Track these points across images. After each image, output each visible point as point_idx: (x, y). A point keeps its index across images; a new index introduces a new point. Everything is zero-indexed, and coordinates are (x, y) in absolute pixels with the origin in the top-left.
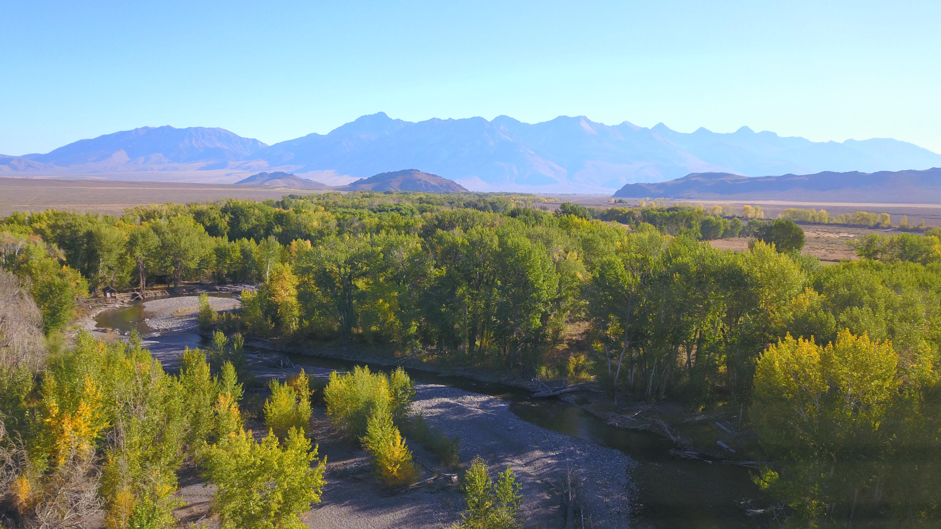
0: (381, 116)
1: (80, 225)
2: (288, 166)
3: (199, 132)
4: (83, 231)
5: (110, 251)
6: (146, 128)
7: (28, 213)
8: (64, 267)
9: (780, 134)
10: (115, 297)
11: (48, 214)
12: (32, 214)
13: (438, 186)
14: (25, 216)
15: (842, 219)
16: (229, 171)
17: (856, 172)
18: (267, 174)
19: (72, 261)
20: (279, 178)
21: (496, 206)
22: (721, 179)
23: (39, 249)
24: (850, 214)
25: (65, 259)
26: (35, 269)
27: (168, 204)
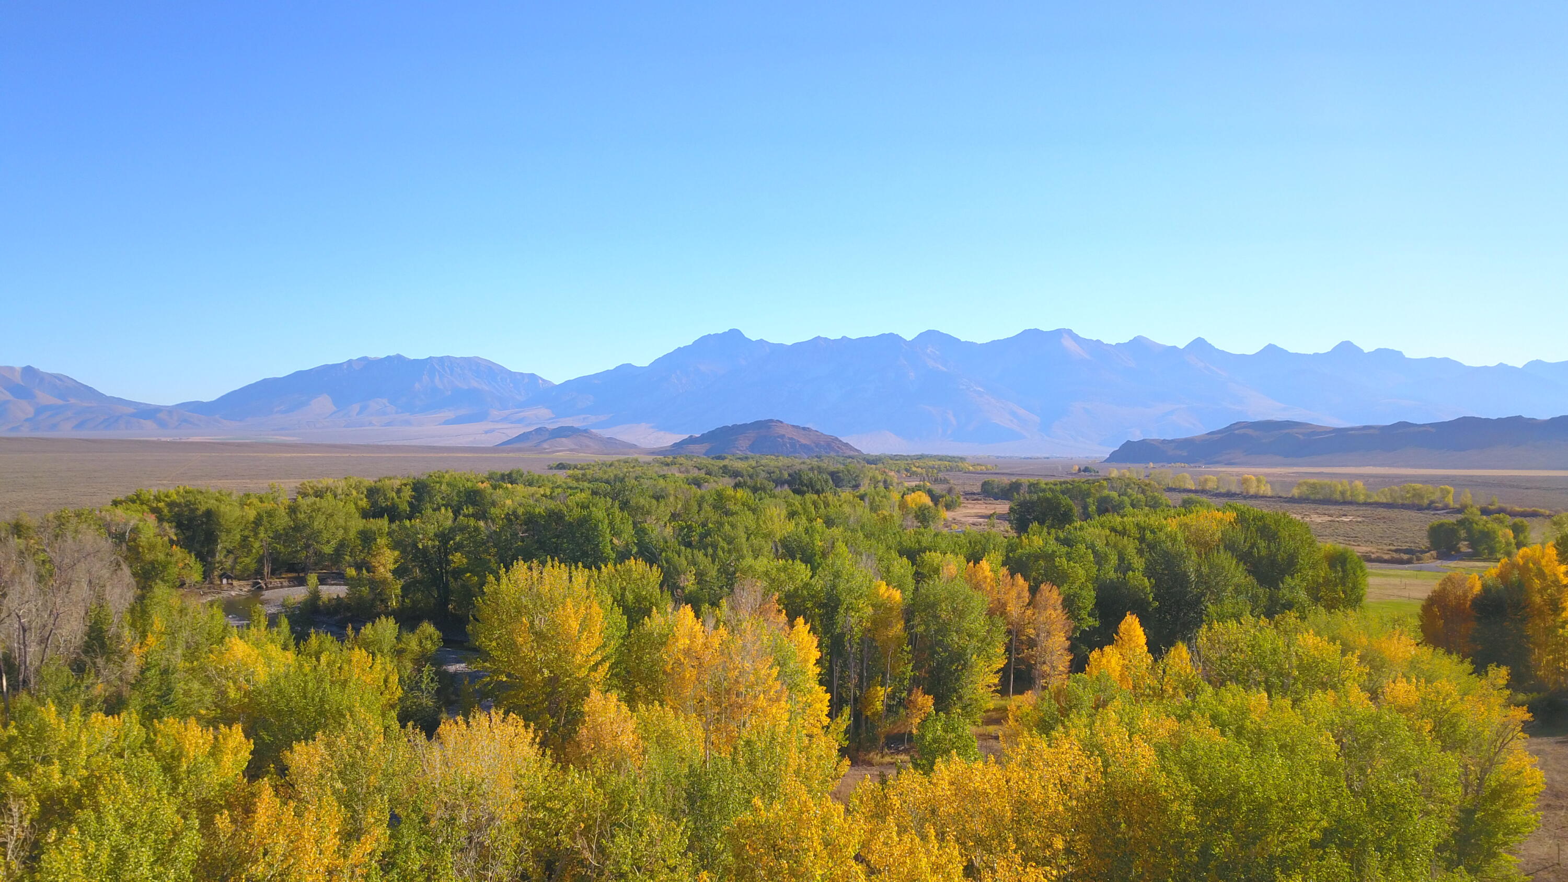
0: (734, 335)
1: (200, 502)
2: (584, 416)
3: (446, 363)
4: (202, 508)
5: (228, 531)
6: (365, 359)
7: (154, 491)
8: (174, 546)
9: (1408, 355)
10: (232, 584)
11: (179, 492)
12: (159, 492)
13: (813, 445)
14: (150, 494)
15: (1385, 496)
16: (491, 426)
17: (1520, 417)
18: (547, 430)
19: (187, 543)
20: (566, 437)
21: (839, 477)
22: (1287, 431)
23: (148, 527)
24: (1396, 488)
25: (175, 538)
26: (143, 547)
27: (346, 478)
